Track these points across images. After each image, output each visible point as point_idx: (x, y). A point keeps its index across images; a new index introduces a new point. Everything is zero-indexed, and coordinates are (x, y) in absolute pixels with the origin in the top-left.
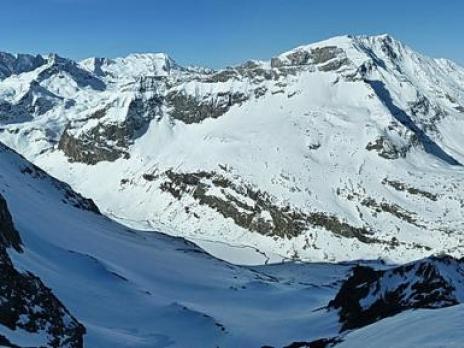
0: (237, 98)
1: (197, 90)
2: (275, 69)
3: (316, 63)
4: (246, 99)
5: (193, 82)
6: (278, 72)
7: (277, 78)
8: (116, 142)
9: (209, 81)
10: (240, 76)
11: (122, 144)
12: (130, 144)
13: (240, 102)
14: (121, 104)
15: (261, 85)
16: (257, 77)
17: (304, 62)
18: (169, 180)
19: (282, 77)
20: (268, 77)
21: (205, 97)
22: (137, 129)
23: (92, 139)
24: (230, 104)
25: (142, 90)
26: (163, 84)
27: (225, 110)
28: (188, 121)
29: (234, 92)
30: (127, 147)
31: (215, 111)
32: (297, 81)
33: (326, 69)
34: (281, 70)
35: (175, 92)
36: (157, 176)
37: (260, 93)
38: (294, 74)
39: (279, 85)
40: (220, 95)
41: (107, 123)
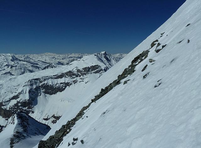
0: (68, 84)
1: (52, 82)
2: (79, 73)
3: (92, 71)
4: (71, 84)
5: (50, 79)
6: (80, 74)
7: (80, 77)
8: (27, 108)
9: (55, 78)
10: (67, 76)
11: (29, 108)
12: (33, 107)
13: (69, 85)
14: (25, 92)
15: (75, 79)
16: (73, 76)
17: (89, 71)
18: (54, 119)
19: (82, 76)
20: (77, 76)
21: (56, 85)
22: (33, 100)
23: (16, 108)
24: (66, 87)
25: (31, 85)
26: (39, 81)
27: (64, 89)
28: (51, 94)
29: (66, 82)
30: (32, 109)
31: (61, 89)
32: (87, 77)
33: (96, 73)
34: (81, 74)
35: (44, 84)
36: (49, 118)
37: (75, 82)
38: (86, 75)
39: (81, 79)
40: (61, 83)
41: (21, 101)
